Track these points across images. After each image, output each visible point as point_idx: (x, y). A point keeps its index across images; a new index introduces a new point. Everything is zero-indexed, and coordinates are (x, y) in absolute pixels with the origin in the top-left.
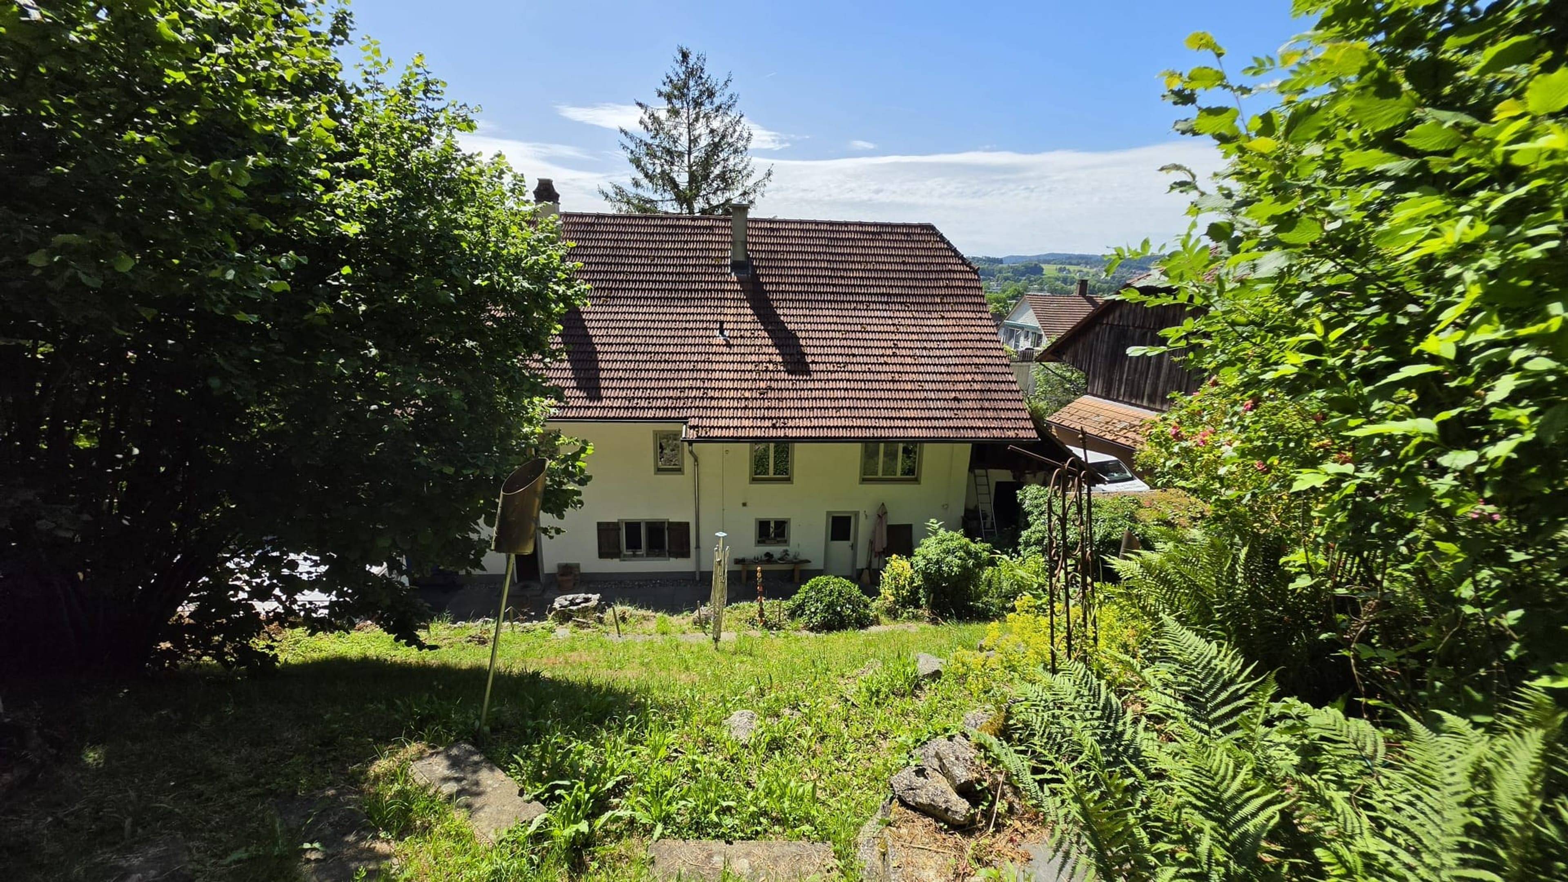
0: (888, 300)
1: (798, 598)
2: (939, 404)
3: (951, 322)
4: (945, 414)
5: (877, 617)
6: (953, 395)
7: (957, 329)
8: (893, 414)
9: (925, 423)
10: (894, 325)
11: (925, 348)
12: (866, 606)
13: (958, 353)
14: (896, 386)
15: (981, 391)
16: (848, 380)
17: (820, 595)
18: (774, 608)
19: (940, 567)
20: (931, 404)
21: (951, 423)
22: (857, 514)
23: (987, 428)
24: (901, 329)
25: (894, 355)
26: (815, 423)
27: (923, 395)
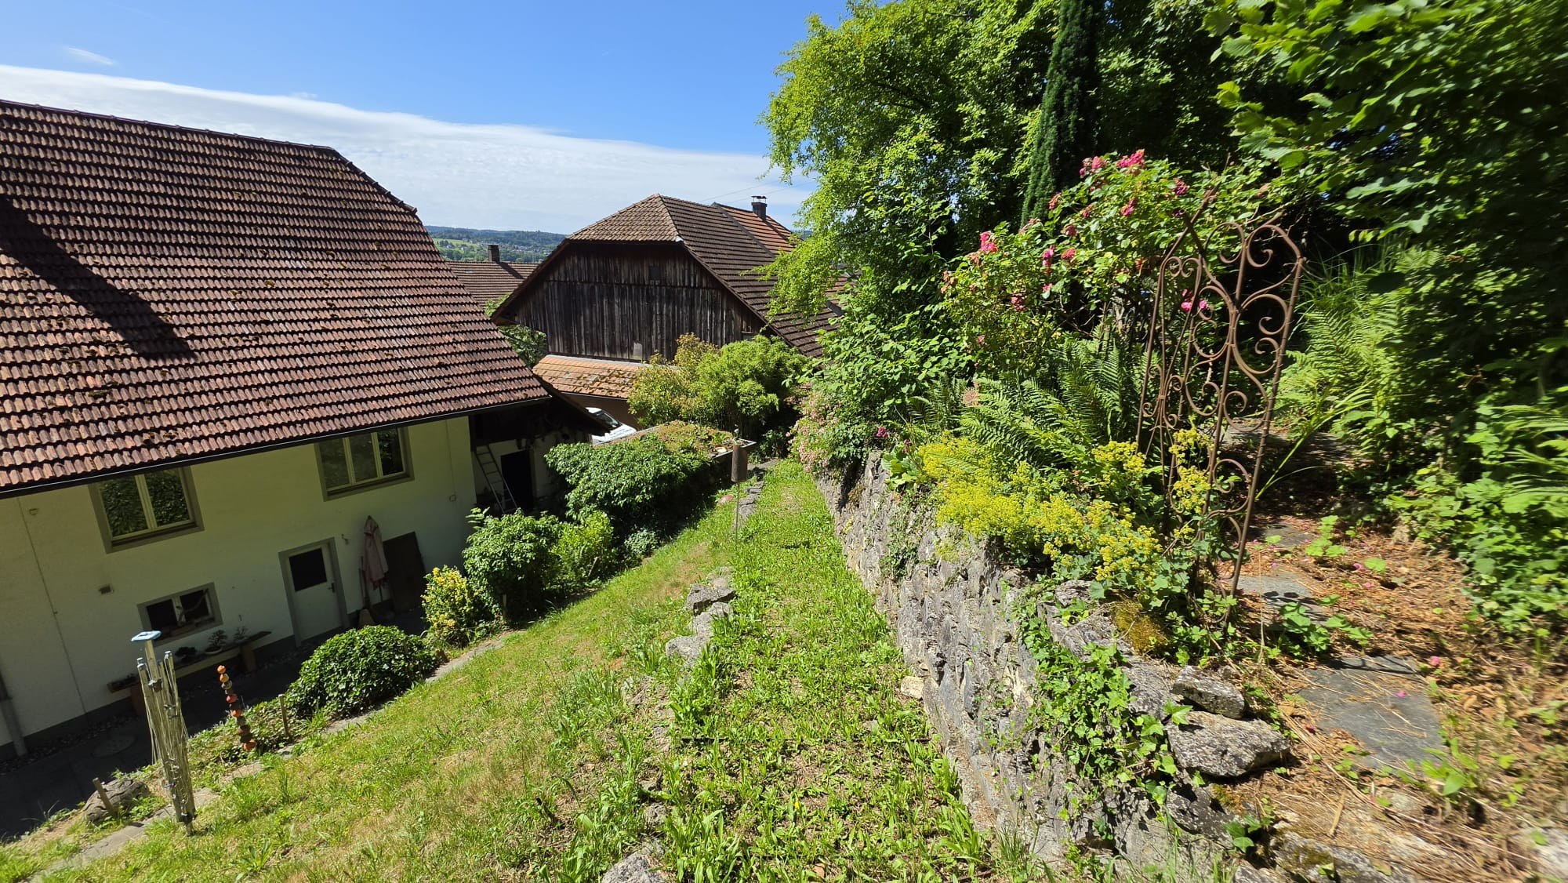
0: (298, 246)
1: (304, 681)
2: (422, 374)
3: (401, 274)
4: (436, 384)
5: (441, 653)
6: (436, 361)
7: (411, 283)
8: (363, 394)
9: (412, 400)
10: (319, 279)
11: (378, 308)
12: (421, 647)
13: (425, 310)
14: (352, 358)
15: (469, 352)
16: (270, 358)
17: (347, 662)
18: (265, 717)
19: (510, 560)
20: (412, 375)
21: (446, 395)
22: (330, 543)
23: (491, 393)
24: (332, 284)
25: (334, 318)
26: (234, 425)
27: (398, 365)
